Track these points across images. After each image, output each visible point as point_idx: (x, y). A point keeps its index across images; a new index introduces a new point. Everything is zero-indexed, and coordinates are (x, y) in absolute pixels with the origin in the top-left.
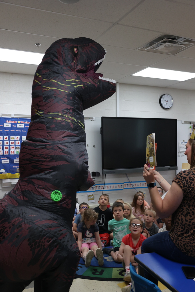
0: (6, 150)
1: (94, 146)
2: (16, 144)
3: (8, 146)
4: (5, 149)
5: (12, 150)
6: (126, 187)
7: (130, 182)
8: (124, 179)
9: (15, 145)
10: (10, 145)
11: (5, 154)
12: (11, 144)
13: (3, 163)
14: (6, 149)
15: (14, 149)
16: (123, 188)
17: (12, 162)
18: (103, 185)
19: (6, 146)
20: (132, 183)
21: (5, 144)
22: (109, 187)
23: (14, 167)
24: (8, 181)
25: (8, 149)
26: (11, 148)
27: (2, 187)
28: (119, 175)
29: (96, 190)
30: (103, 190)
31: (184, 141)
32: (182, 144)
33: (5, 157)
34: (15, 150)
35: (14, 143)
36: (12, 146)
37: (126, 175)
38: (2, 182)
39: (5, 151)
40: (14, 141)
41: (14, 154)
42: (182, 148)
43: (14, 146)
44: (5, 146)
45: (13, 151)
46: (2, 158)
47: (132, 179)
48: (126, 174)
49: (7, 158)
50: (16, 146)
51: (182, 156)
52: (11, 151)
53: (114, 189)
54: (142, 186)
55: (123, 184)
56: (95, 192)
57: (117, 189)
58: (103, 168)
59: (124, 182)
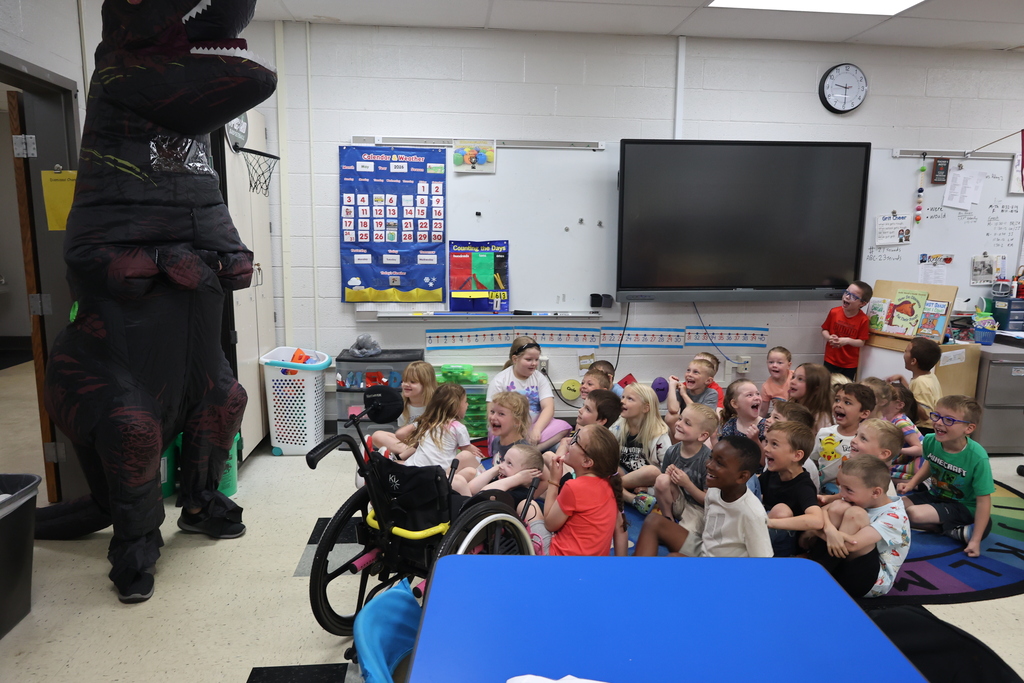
0: (364, 231)
1: (600, 224)
2: (388, 216)
3: (368, 221)
4: (360, 228)
5: (378, 231)
6: (693, 340)
7: (705, 328)
8: (685, 319)
9: (386, 218)
10: (371, 219)
11: (360, 240)
12: (375, 216)
13: (356, 262)
14: (363, 228)
15: (383, 227)
16: (681, 343)
17: (377, 257)
18: (622, 332)
19: (363, 221)
20: (709, 331)
21: (361, 215)
22: (641, 338)
23: (382, 273)
24: (369, 307)
25: (368, 228)
26: (375, 225)
27: (358, 322)
28: (672, 305)
29: (602, 342)
30: (620, 346)
31: (894, 213)
32: (887, 221)
33: (361, 248)
34: (385, 230)
35: (383, 213)
36: (378, 221)
37: (695, 306)
38: (354, 309)
39: (360, 233)
40: (382, 208)
41: (383, 240)
42: (884, 236)
43: (383, 221)
44: (360, 220)
45: (379, 233)
46: (353, 251)
47: (709, 318)
48: (694, 304)
49: (365, 251)
50: (388, 221)
51: (883, 258)
52: (375, 233)
53: (656, 343)
54: (740, 341)
55: (683, 331)
56: (600, 348)
57: (665, 343)
58: (621, 286)
59: (688, 328)
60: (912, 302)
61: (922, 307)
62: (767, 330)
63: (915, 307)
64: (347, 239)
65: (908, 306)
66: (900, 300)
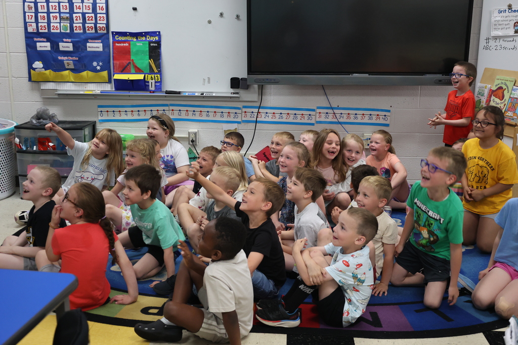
0: (43, 23)
1: (238, 17)
2: (62, 11)
3: (45, 15)
4: (40, 20)
5: (55, 23)
6: (323, 119)
7: (332, 108)
8: (316, 101)
9: (60, 12)
10: (48, 13)
11: (40, 31)
12: (51, 10)
13: (39, 49)
14: (42, 21)
15: (58, 20)
16: (313, 121)
17: (55, 46)
18: (256, 110)
19: (42, 15)
20: (336, 111)
21: (40, 10)
22: (277, 116)
23: (60, 58)
24: (50, 86)
25: (46, 21)
26: (52, 18)
27: (44, 98)
28: (306, 88)
29: (244, 119)
30: (256, 122)
31: (510, 7)
32: (503, 14)
33: (41, 37)
34: (60, 23)
35: (57, 8)
36: (54, 15)
37: (324, 89)
38: (40, 87)
39: (40, 24)
40: (57, 4)
41: (59, 31)
42: (500, 27)
43: (58, 15)
44: (39, 14)
45: (55, 25)
46: (35, 39)
47: (337, 100)
48: (323, 87)
49: (45, 40)
50: (62, 15)
51: (499, 48)
52: (52, 24)
53: (291, 120)
54: (366, 120)
55: (314, 110)
56: (243, 124)
57: (298, 121)
58: (250, 71)
59: (318, 108)
60: (504, 87)
61: (510, 92)
62: (389, 111)
63: (505, 92)
64: (30, 30)
65: (501, 91)
66: (496, 86)
